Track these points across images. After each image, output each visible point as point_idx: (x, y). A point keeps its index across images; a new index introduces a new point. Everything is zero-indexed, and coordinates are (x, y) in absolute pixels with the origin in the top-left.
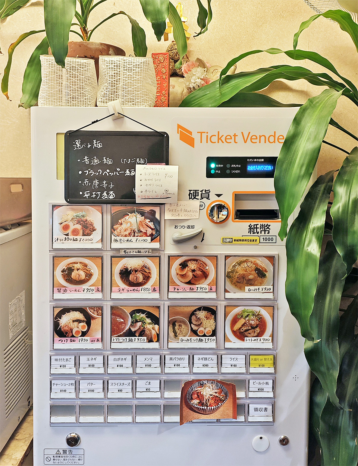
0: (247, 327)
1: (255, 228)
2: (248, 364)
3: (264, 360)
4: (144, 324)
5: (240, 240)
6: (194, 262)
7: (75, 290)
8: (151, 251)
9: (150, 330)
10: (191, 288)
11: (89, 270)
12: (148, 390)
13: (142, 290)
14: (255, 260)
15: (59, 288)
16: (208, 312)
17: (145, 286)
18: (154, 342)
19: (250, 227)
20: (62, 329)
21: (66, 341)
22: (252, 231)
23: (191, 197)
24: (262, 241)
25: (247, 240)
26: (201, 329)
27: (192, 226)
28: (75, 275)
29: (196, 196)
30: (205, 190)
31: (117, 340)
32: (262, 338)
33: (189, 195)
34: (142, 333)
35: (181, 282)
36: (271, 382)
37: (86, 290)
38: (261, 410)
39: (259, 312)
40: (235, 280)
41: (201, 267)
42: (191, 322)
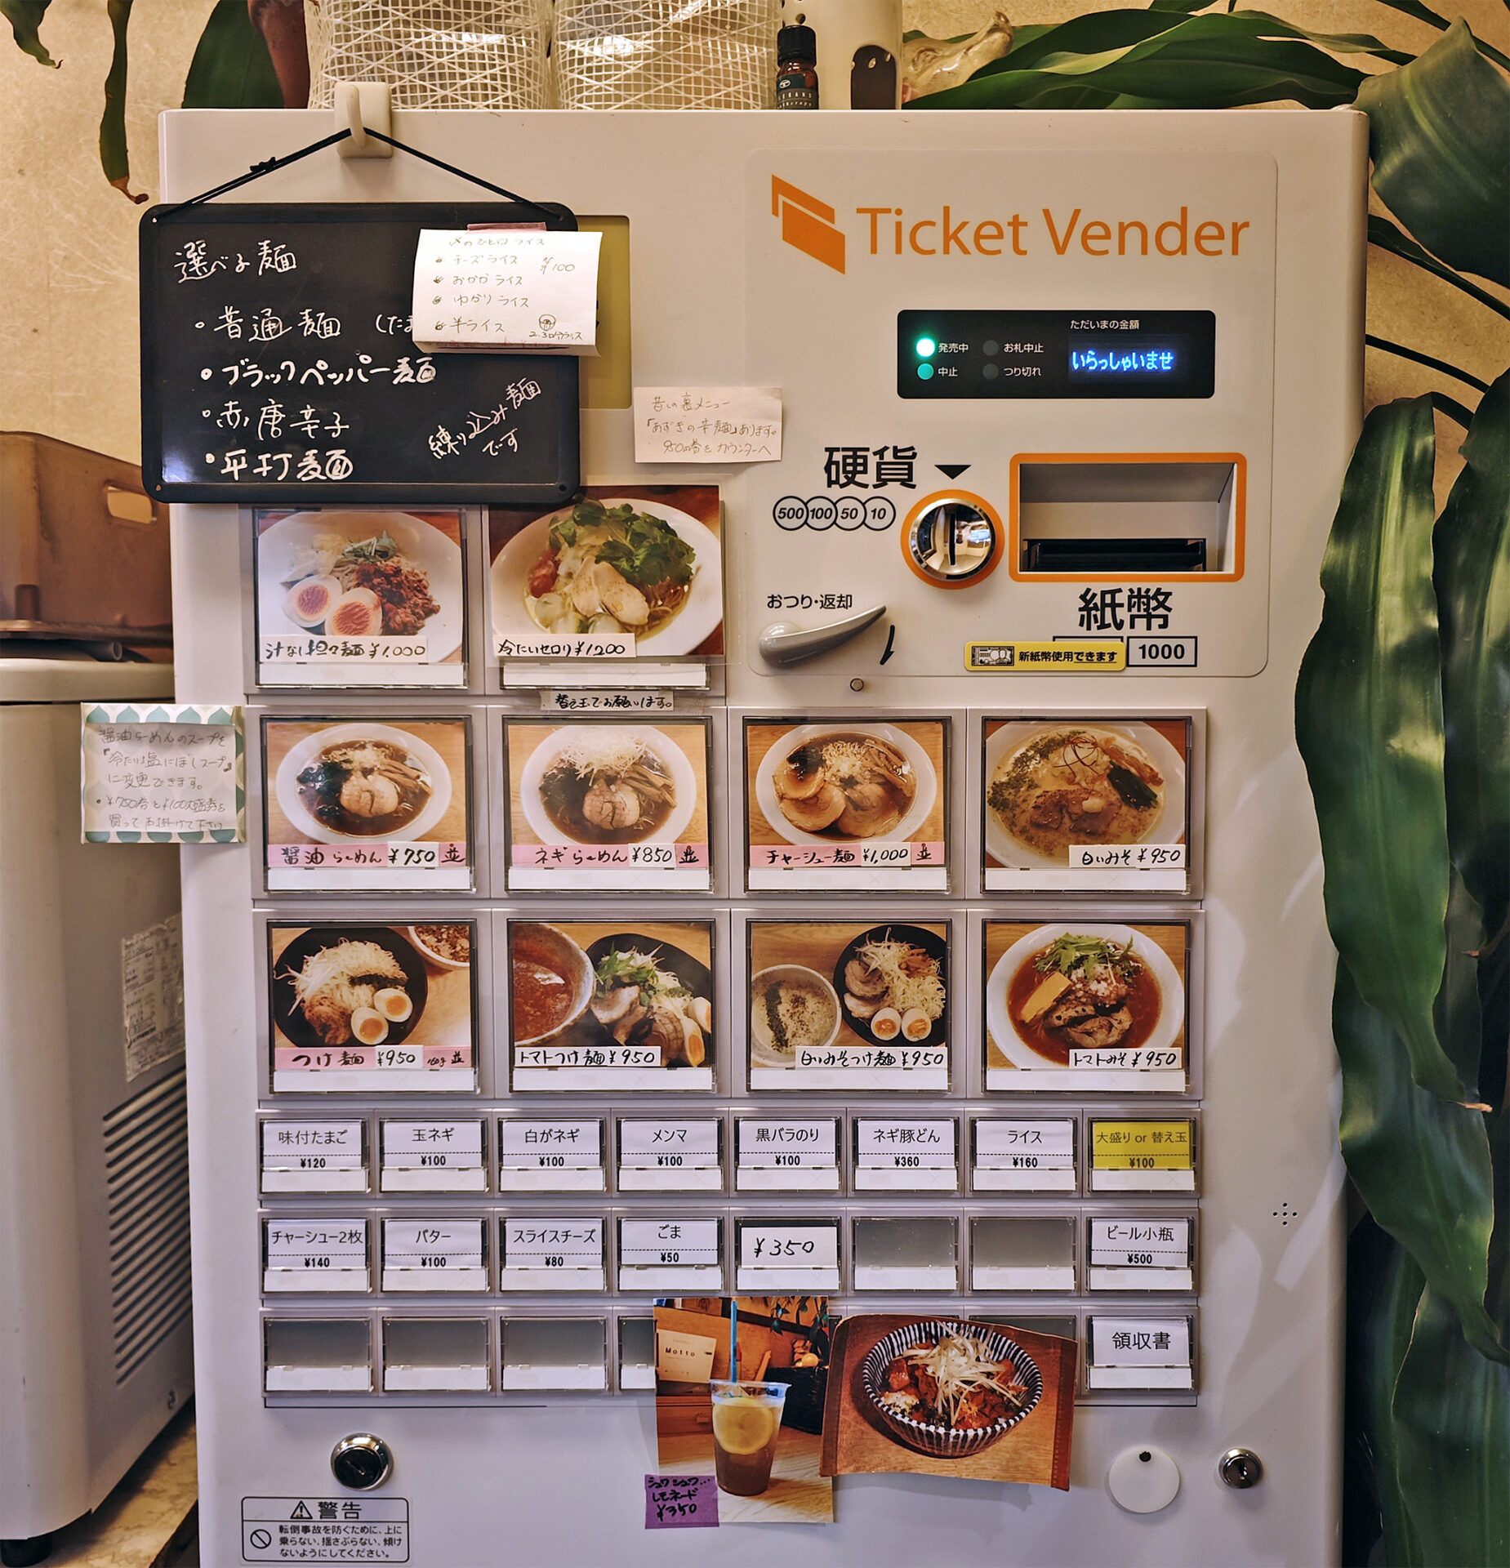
0: (1079, 1009)
1: (1108, 605)
2: (1083, 1158)
3: (1149, 1139)
4: (651, 992)
5: (1046, 655)
6: (849, 748)
7: (358, 857)
8: (669, 698)
9: (674, 1020)
10: (843, 853)
11: (415, 775)
12: (669, 1260)
13: (635, 857)
14: (1110, 735)
15: (289, 846)
16: (912, 948)
17: (650, 842)
18: (691, 1066)
19: (1087, 602)
20: (307, 1014)
21: (324, 1060)
22: (1095, 616)
23: (834, 478)
24: (1136, 657)
25: (1075, 656)
26: (885, 1014)
27: (841, 597)
28: (356, 793)
29: (855, 472)
30: (895, 448)
31: (535, 1058)
32: (1141, 1051)
33: (828, 469)
34: (642, 1032)
35: (801, 828)
36: (1180, 1230)
37: (401, 857)
38: (1141, 1341)
39: (1130, 946)
40: (1027, 816)
41: (878, 766)
42: (842, 989)
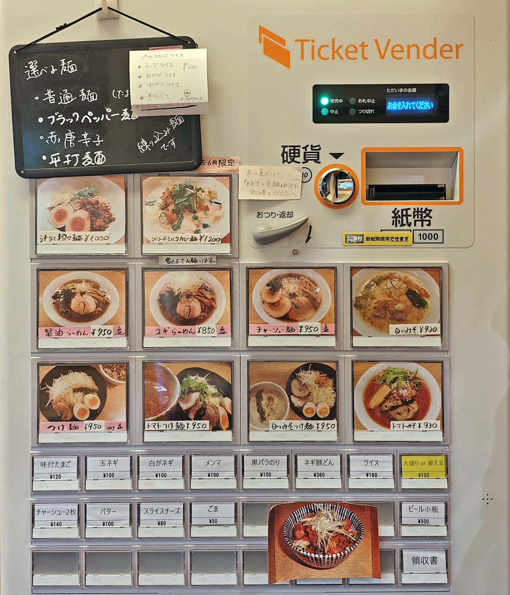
0: (395, 402)
1: (404, 216)
2: (398, 473)
3: (427, 464)
4: (205, 395)
5: (378, 238)
6: (293, 280)
7: (78, 333)
8: (214, 259)
9: (215, 408)
10: (290, 328)
11: (103, 295)
12: (213, 523)
13: (199, 332)
14: (406, 275)
15: (48, 328)
16: (321, 374)
17: (206, 325)
18: (223, 430)
19: (396, 214)
20: (54, 406)
21: (61, 428)
22: (399, 221)
23: (285, 159)
24: (417, 239)
25: (390, 239)
26: (309, 405)
27: (288, 213)
28: (77, 303)
29: (294, 157)
30: (312, 145)
31: (154, 426)
32: (422, 422)
33: (283, 155)
34: (201, 414)
35: (271, 316)
36: (441, 507)
37: (97, 333)
38: (424, 561)
39: (417, 373)
40: (370, 312)
41: (306, 288)
42: (290, 393)
